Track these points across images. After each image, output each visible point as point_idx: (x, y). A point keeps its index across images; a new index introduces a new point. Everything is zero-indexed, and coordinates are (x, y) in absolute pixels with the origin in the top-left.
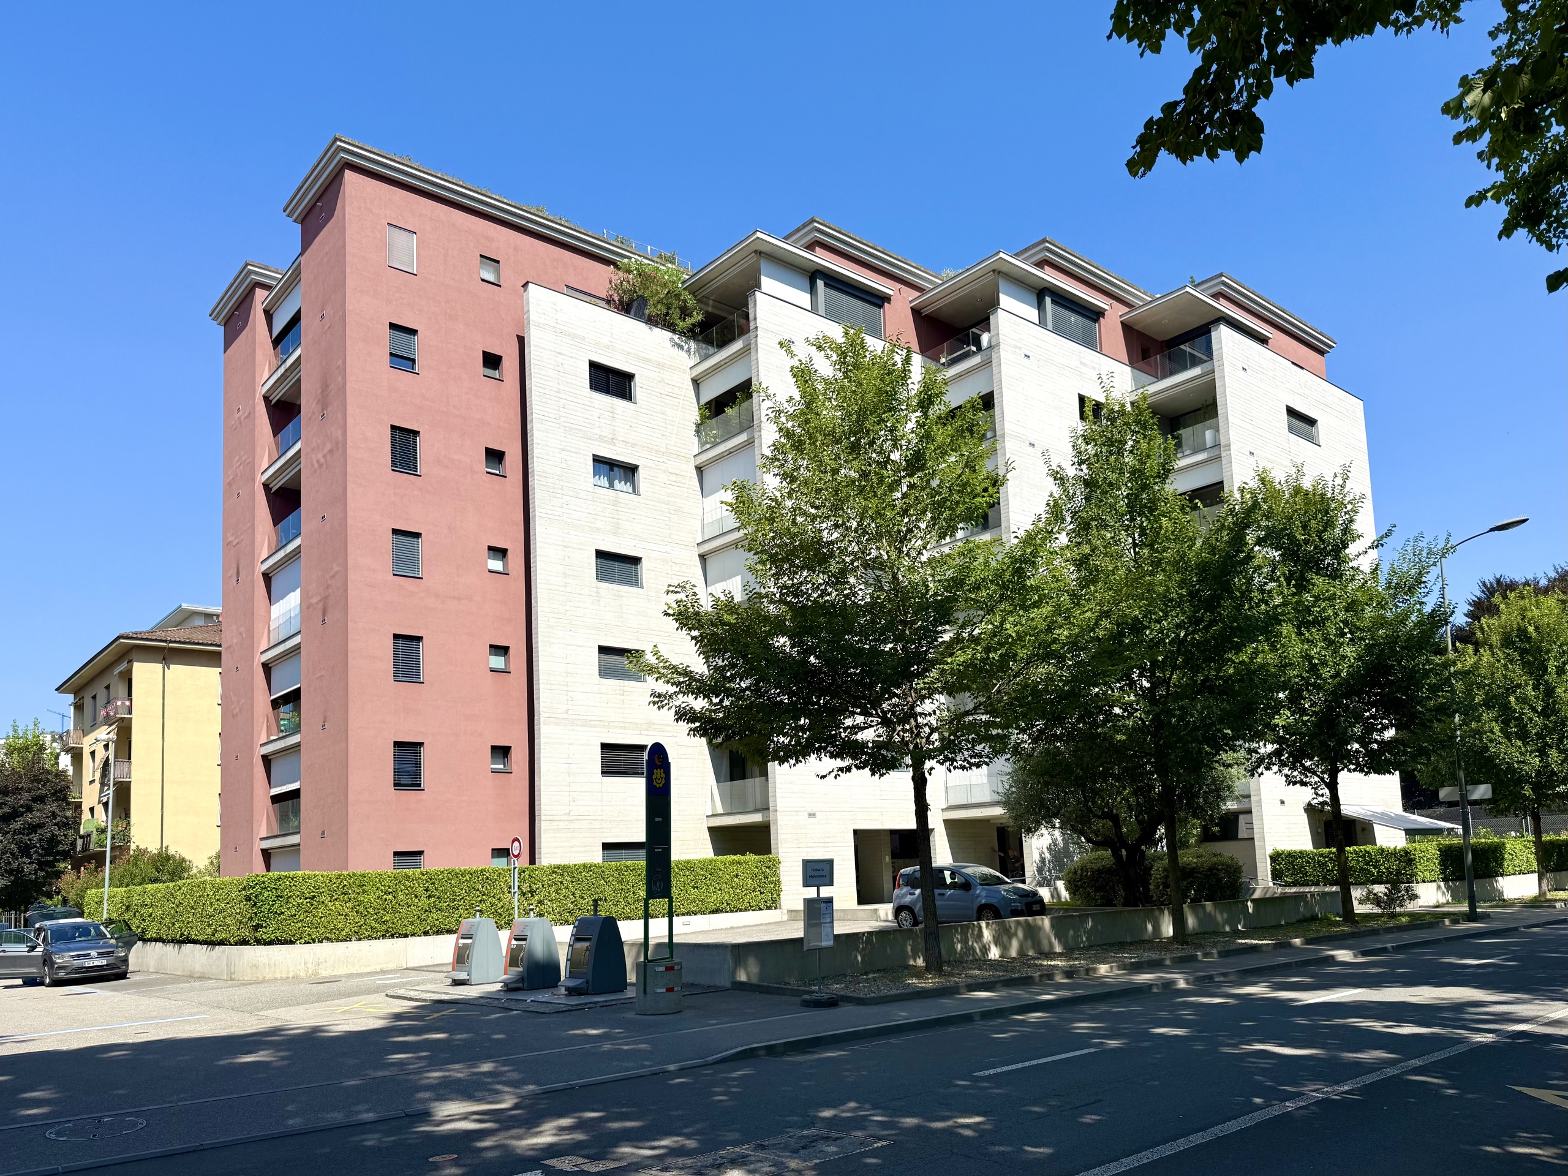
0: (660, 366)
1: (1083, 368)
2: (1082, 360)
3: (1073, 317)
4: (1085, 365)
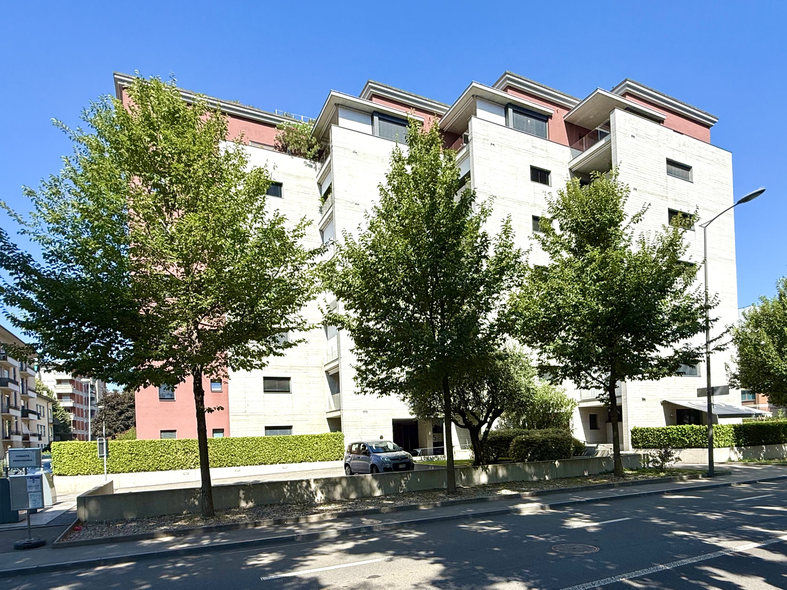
0: (298, 177)
1: (534, 150)
2: (534, 145)
3: (530, 120)
4: (536, 148)
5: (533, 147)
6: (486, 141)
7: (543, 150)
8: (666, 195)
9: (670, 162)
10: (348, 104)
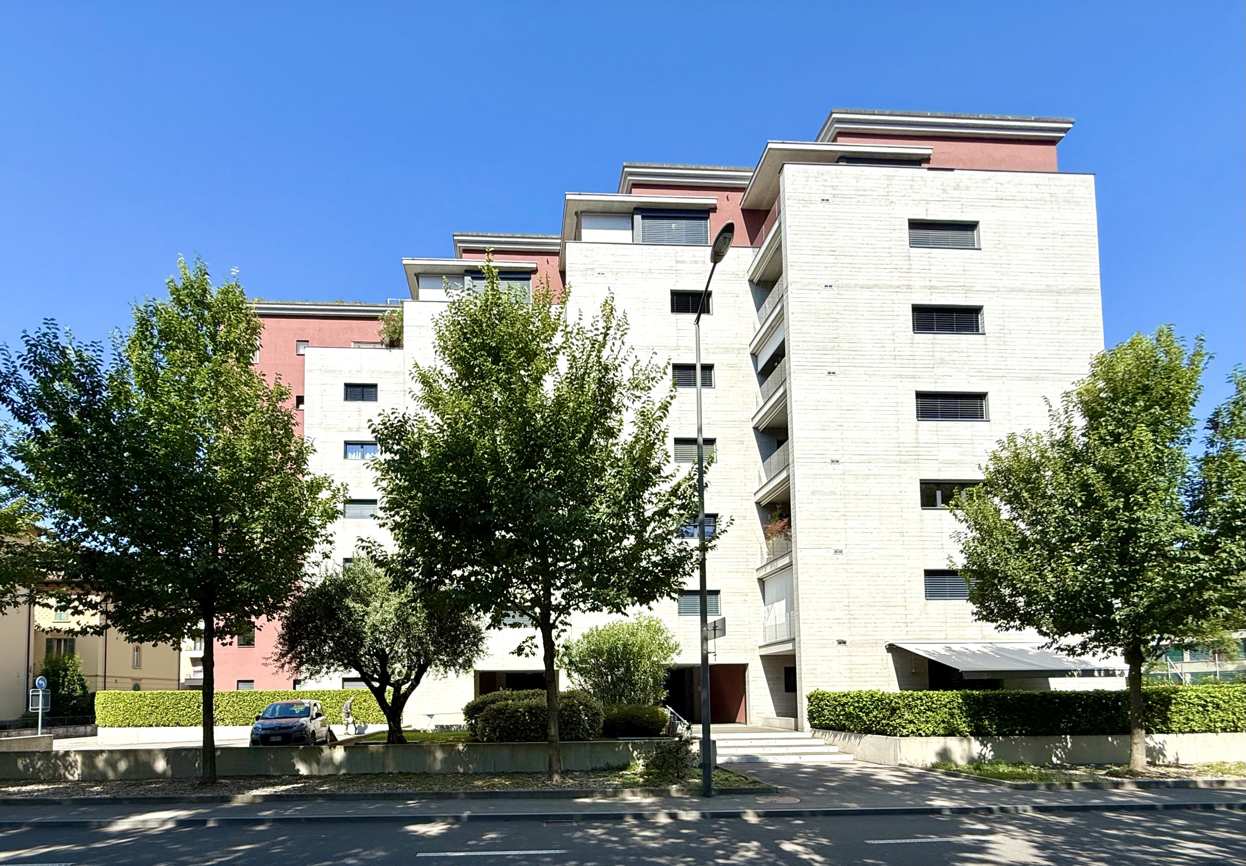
1: (679, 266)
2: (678, 259)
3: (674, 224)
4: (683, 262)
5: (677, 262)
6: (589, 272)
7: (696, 262)
8: (906, 283)
9: (914, 225)
10: (429, 270)
